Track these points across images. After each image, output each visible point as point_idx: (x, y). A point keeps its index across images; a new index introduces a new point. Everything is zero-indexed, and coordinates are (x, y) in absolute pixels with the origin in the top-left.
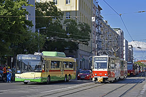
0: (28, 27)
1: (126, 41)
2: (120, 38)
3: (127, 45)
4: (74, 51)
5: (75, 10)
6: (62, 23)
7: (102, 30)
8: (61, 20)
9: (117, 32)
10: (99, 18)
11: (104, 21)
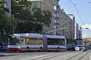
0: (6, 12)
4: (39, 31)
7: (60, 15)
8: (30, 8)
9: (70, 17)
11: (61, 9)
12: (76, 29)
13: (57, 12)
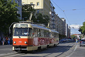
0: (18, 17)
1: (67, 24)
3: (67, 26)
6: (35, 15)
7: (55, 19)
10: (53, 13)
11: (56, 14)
12: (66, 28)
13: (53, 16)
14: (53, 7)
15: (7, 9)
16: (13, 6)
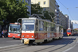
1: (70, 20)
2: (67, 19)
5: (48, 7)
6: (42, 12)
9: (66, 16)
10: (58, 10)
11: (60, 11)
14: (58, 5)
15: (19, 8)
16: (24, 5)
